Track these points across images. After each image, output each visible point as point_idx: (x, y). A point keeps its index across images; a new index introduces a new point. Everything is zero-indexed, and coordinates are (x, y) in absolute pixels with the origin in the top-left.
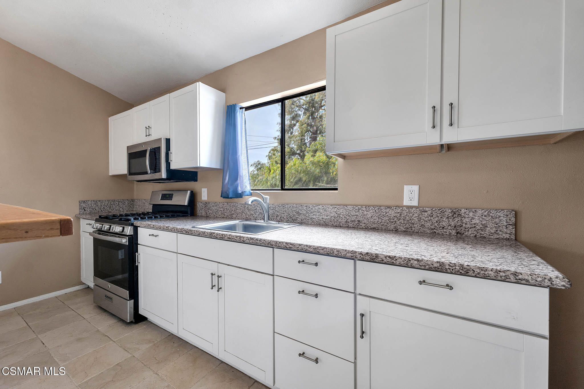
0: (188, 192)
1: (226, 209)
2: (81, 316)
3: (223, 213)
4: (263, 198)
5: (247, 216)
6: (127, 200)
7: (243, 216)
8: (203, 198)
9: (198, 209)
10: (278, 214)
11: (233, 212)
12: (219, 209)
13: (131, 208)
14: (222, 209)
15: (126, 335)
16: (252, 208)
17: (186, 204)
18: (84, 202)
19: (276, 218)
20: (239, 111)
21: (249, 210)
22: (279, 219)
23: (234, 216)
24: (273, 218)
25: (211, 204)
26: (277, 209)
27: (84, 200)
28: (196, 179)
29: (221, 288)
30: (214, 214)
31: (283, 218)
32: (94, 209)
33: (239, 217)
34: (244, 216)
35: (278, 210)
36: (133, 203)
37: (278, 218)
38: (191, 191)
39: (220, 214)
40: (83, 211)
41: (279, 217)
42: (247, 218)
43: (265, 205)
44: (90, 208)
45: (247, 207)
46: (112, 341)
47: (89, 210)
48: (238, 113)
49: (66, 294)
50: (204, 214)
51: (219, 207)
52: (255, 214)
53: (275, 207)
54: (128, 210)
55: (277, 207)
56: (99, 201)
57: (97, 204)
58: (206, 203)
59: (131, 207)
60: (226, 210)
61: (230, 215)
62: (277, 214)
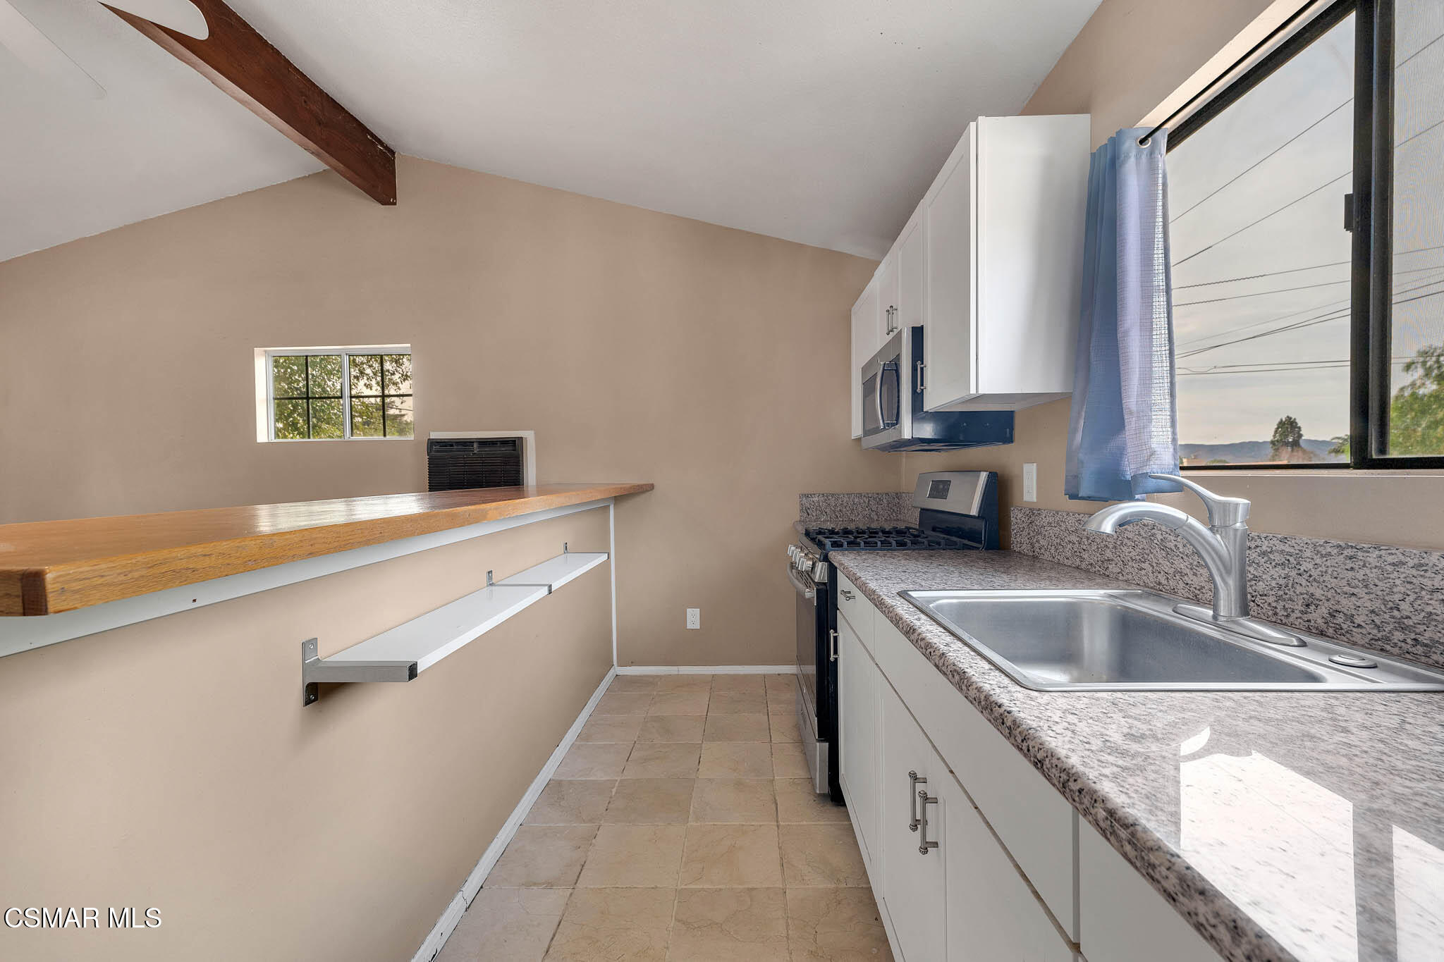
0: (979, 477)
1: (1088, 538)
2: (770, 732)
3: (1078, 554)
4: (1208, 512)
5: (1159, 576)
6: (886, 494)
7: (1143, 572)
8: (1027, 498)
9: (1013, 530)
10: (1318, 593)
11: (1108, 554)
12: (1066, 535)
13: (894, 515)
14: (1074, 538)
15: (805, 823)
16: (1180, 546)
17: (974, 512)
18: (807, 496)
19: (1302, 612)
20: (1133, 154)
21: (1168, 552)
22: (1320, 621)
23: (1113, 568)
24: (1285, 608)
25: (1044, 515)
26: (1310, 566)
27: (806, 492)
28: (1008, 435)
29: (935, 845)
30: (1053, 552)
31: (1351, 618)
32: (824, 513)
33: (1130, 577)
34: (1147, 575)
35: (1315, 573)
36: (899, 503)
37: (1318, 616)
38: (990, 473)
39: (1069, 554)
40: (805, 515)
41: (1323, 611)
42: (1160, 584)
43: (1217, 540)
44: (816, 510)
45: (1159, 537)
46: (777, 821)
47: (814, 515)
48: (1132, 161)
49: (779, 675)
50: (1025, 548)
51: (1067, 529)
52: (1195, 574)
53: (1299, 557)
54: (888, 518)
55: (1308, 554)
56: (833, 495)
57: (828, 502)
58: (1033, 512)
59: (894, 510)
60: (1086, 543)
61: (1100, 563)
62: (1311, 590)
